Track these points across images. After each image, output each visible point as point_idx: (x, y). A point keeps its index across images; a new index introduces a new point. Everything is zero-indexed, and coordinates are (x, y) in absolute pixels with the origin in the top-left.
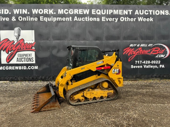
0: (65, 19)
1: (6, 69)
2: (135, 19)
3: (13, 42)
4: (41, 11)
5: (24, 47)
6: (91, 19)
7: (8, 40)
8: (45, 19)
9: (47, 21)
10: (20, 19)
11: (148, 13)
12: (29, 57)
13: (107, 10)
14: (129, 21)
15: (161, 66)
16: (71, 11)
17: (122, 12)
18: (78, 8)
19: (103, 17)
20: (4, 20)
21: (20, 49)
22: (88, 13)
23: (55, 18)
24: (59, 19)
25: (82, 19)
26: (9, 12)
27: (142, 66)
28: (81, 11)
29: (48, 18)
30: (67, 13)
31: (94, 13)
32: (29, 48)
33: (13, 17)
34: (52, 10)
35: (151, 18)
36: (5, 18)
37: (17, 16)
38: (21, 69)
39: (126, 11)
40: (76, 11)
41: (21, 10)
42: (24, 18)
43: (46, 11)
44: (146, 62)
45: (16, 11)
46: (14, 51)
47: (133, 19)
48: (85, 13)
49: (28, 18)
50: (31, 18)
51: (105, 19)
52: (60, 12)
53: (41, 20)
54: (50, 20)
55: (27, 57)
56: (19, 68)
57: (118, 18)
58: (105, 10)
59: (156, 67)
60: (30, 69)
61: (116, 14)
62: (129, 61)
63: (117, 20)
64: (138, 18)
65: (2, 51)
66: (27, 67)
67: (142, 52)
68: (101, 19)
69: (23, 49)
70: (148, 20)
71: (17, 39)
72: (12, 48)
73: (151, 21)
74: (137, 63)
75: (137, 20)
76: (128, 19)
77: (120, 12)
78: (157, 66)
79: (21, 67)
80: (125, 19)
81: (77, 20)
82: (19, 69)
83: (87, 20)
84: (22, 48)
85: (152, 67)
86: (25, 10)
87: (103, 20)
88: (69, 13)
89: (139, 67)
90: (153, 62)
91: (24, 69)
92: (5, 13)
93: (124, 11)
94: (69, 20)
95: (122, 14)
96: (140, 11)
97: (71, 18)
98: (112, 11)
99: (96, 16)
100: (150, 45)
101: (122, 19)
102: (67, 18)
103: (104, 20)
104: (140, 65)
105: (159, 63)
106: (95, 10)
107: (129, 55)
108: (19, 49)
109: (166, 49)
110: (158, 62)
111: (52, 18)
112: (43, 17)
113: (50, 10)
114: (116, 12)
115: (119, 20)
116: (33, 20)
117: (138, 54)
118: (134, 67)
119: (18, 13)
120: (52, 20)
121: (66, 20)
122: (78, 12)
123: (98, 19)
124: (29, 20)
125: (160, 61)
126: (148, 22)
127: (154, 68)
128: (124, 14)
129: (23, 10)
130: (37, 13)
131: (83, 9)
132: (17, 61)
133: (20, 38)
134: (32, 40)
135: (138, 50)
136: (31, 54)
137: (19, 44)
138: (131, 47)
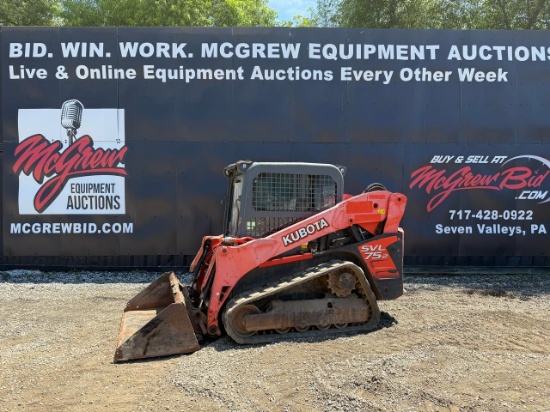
0: (222, 73)
1: (34, 231)
2: (448, 74)
3: (58, 144)
4: (147, 50)
5: (92, 162)
6: (306, 75)
7: (43, 139)
8: (161, 74)
9: (164, 80)
10: (82, 72)
11: (489, 57)
12: (107, 194)
13: (359, 47)
14: (429, 80)
15: (534, 228)
16: (242, 48)
17: (406, 52)
18: (265, 39)
19: (343, 69)
20: (31, 76)
21: (80, 168)
22: (295, 55)
23: (192, 71)
24: (204, 73)
25: (278, 75)
26: (48, 52)
27: (470, 228)
28: (274, 48)
29: (170, 71)
30: (231, 54)
31: (315, 54)
32: (107, 166)
33: (59, 68)
34: (183, 45)
35: (500, 70)
36: (34, 70)
37: (71, 63)
38: (80, 231)
39: (418, 49)
40: (259, 48)
41: (84, 45)
42: (92, 71)
43: (162, 49)
44: (484, 215)
45: (69, 50)
46: (59, 174)
47: (441, 75)
48: (286, 55)
49: (107, 69)
50: (116, 70)
51: (349, 73)
52: (208, 50)
53: (146, 77)
54: (176, 77)
55: (98, 195)
56: (75, 228)
57: (391, 73)
58: (351, 47)
59: (519, 230)
60: (109, 231)
61: (386, 57)
62: (429, 209)
63: (388, 77)
64: (460, 70)
65: (22, 173)
66: (99, 228)
67: (472, 183)
68: (337, 74)
69: (89, 168)
70: (490, 77)
71: (71, 135)
72: (53, 164)
73: (500, 80)
74: (456, 216)
75: (455, 76)
76: (427, 76)
77: (399, 52)
78: (522, 230)
79: (79, 225)
80: (414, 75)
81: (261, 78)
82: (75, 232)
83: (292, 79)
84: (84, 166)
85: (504, 230)
86: (98, 46)
87: (343, 78)
88: (235, 55)
89: (461, 230)
90: (507, 215)
91: (90, 231)
92: (36, 54)
93: (413, 49)
94: (234, 78)
95: (406, 58)
96: (465, 48)
97: (240, 71)
98: (373, 48)
99: (323, 64)
100: (497, 159)
101: (406, 74)
102: (228, 72)
103: (346, 76)
104: (464, 223)
105: (529, 218)
106: (319, 45)
107: (428, 190)
108: (75, 168)
110: (526, 216)
111: (182, 72)
112: (152, 67)
113: (174, 45)
114: (385, 52)
115: (396, 77)
117: (457, 187)
118: (447, 230)
119: (74, 54)
121: (225, 76)
122: (266, 52)
123: (329, 76)
124: (110, 77)
125: (531, 213)
126: (490, 83)
127: (511, 235)
128: (413, 58)
129: (93, 45)
130: (133, 54)
131: (280, 43)
132: (68, 206)
133: (80, 133)
134: (118, 141)
135: (459, 176)
136: (113, 185)
137: (76, 151)
138: (436, 165)
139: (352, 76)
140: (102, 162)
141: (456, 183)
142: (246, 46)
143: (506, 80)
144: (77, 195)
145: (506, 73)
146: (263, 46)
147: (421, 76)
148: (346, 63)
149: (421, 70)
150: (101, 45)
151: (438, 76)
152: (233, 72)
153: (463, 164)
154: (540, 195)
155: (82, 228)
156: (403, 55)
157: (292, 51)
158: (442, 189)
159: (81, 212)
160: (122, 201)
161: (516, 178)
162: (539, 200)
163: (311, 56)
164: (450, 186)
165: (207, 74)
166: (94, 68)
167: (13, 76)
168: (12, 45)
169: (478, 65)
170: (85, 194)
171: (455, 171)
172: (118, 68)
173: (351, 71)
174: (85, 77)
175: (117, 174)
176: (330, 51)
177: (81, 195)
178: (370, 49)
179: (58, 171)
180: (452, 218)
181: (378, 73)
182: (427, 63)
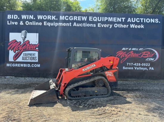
0: (65, 24)
1: (13, 66)
2: (127, 26)
3: (20, 42)
4: (45, 17)
5: (29, 47)
6: (88, 25)
7: (16, 41)
8: (49, 24)
9: (49, 26)
10: (27, 23)
11: (139, 21)
12: (33, 56)
13: (103, 18)
14: (122, 27)
15: (150, 68)
16: (71, 18)
17: (116, 19)
18: (77, 15)
19: (99, 24)
20: (13, 24)
21: (26, 49)
22: (85, 20)
23: (57, 23)
25: (81, 25)
26: (18, 17)
27: (133, 68)
28: (80, 18)
29: (51, 23)
30: (68, 19)
31: (91, 19)
32: (33, 49)
33: (21, 22)
34: (55, 16)
35: (142, 25)
36: (14, 22)
37: (24, 21)
38: (25, 66)
39: (119, 19)
40: (75, 17)
41: (28, 16)
42: (30, 23)
43: (49, 17)
44: (136, 64)
45: (24, 17)
46: (20, 50)
47: (126, 26)
48: (83, 20)
49: (34, 22)
50: (36, 23)
51: (100, 25)
52: (62, 18)
53: (45, 25)
54: (53, 25)
55: (31, 56)
56: (24, 65)
57: (112, 25)
58: (101, 18)
59: (146, 69)
60: (33, 66)
61: (110, 21)
62: (121, 63)
64: (131, 25)
66: (31, 65)
67: (133, 56)
68: (97, 25)
69: (28, 49)
70: (139, 27)
71: (24, 40)
72: (18, 48)
73: (142, 28)
74: (129, 65)
75: (129, 26)
76: (122, 26)
77: (114, 19)
79: (25, 64)
80: (118, 26)
81: (76, 26)
82: (24, 66)
83: (84, 26)
84: (27, 49)
85: (142, 69)
86: (32, 16)
87: (98, 26)
88: (69, 19)
89: (130, 68)
90: (143, 65)
91: (28, 66)
92: (15, 18)
94: (69, 25)
95: (116, 21)
96: (132, 19)
97: (70, 24)
99: (93, 22)
100: (140, 49)
101: (116, 26)
104: (131, 66)
105: (149, 65)
106: (92, 17)
107: (121, 57)
109: (155, 53)
110: (148, 65)
111: (54, 23)
112: (46, 22)
114: (110, 19)
115: (113, 26)
116: (38, 25)
117: (129, 56)
118: (126, 68)
119: (25, 18)
122: (77, 19)
123: (95, 25)
124: (35, 25)
125: (150, 64)
126: (139, 28)
127: (144, 70)
128: (118, 21)
129: (30, 16)
130: (41, 18)
131: (81, 16)
132: (23, 59)
133: (26, 40)
134: (37, 42)
136: (35, 54)
137: (25, 44)
138: (123, 51)
139: (101, 26)
140: (32, 48)
141: (129, 55)
142: (72, 17)
143: (143, 28)
144: (25, 56)
146: (77, 17)
147: (120, 26)
148: (99, 22)
149: (120, 24)
150: (33, 16)
151: (125, 26)
152: (68, 24)
153: (131, 50)
154: (152, 59)
155: (26, 65)
157: (84, 18)
158: (125, 57)
159: (26, 61)
160: (37, 58)
161: (146, 54)
162: (152, 61)
164: (127, 56)
165: (61, 24)
167: (8, 24)
168: (8, 15)
169: (136, 23)
170: (27, 56)
171: (129, 52)
174: (28, 24)
175: (36, 51)
176: (95, 19)
177: (26, 56)
178: (106, 18)
180: (128, 65)
181: (108, 25)
182: (122, 23)
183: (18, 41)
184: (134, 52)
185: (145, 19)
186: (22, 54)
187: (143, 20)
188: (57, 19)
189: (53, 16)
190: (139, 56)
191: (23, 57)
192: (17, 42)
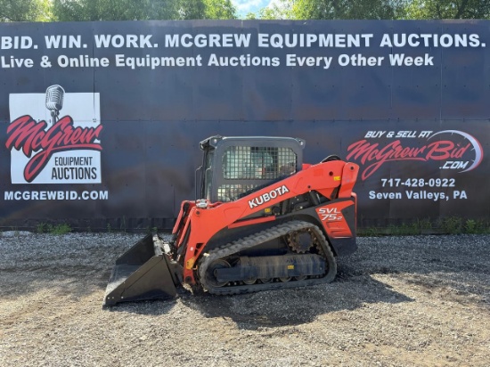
0: (183, 60)
1: (24, 198)
2: (380, 59)
3: (43, 124)
4: (118, 41)
5: (72, 139)
6: (256, 61)
7: (30, 119)
8: (130, 62)
9: (133, 68)
10: (63, 61)
11: (417, 44)
13: (302, 36)
14: (364, 64)
15: (456, 194)
16: (201, 39)
17: (343, 40)
18: (220, 30)
19: (289, 56)
20: (19, 65)
21: (62, 144)
22: (246, 44)
23: (157, 59)
24: (168, 61)
25: (231, 61)
26: (33, 44)
27: (400, 194)
28: (228, 38)
29: (138, 59)
30: (190, 44)
31: (264, 43)
32: (85, 142)
33: (43, 58)
34: (149, 37)
35: (427, 55)
36: (22, 60)
37: (53, 54)
38: (63, 198)
39: (355, 38)
40: (215, 38)
41: (65, 38)
42: (72, 60)
43: (131, 40)
44: (412, 183)
45: (52, 42)
46: (45, 149)
47: (375, 60)
48: (238, 45)
49: (84, 58)
50: (92, 59)
51: (294, 60)
52: (171, 41)
53: (118, 64)
54: (143, 64)
55: (78, 167)
56: (59, 195)
57: (331, 59)
58: (295, 36)
59: (442, 196)
60: (87, 198)
61: (326, 45)
62: (364, 178)
63: (328, 63)
64: (391, 56)
65: (13, 148)
66: (80, 195)
67: (402, 155)
68: (283, 61)
69: (70, 143)
70: (418, 61)
71: (54, 115)
72: (39, 140)
73: (426, 64)
74: (388, 183)
75: (387, 61)
76: (362, 61)
77: (338, 40)
78: (446, 196)
79: (62, 193)
80: (351, 61)
81: (217, 64)
82: (59, 198)
83: (244, 65)
84: (66, 142)
85: (430, 196)
86: (76, 39)
87: (288, 64)
88: (194, 45)
89: (391, 196)
90: (432, 182)
91: (72, 198)
92: (23, 47)
93: (350, 37)
94: (193, 64)
95: (344, 46)
96: (396, 36)
97: (199, 58)
98: (315, 37)
99: (270, 52)
100: (424, 134)
101: (344, 60)
103: (291, 62)
104: (394, 190)
105: (451, 185)
106: (267, 35)
107: (363, 161)
108: (58, 144)
109: (472, 146)
110: (449, 183)
111: (148, 60)
112: (123, 56)
114: (325, 40)
115: (335, 62)
116: (98, 65)
117: (388, 158)
118: (379, 196)
119: (56, 46)
120: (148, 65)
121: (185, 63)
122: (221, 42)
123: (276, 62)
124: (87, 65)
125: (454, 181)
126: (418, 67)
127: (436, 200)
128: (349, 45)
129: (72, 38)
130: (106, 45)
131: (233, 34)
132: (53, 176)
133: (62, 114)
134: (95, 121)
135: (391, 148)
136: (91, 158)
137: (58, 129)
138: (370, 140)
139: (297, 62)
140: (81, 139)
141: (387, 155)
142: (204, 36)
143: (432, 64)
144: (60, 167)
145: (431, 58)
146: (218, 37)
147: (356, 61)
148: (291, 51)
149: (357, 56)
150: (79, 37)
151: (372, 61)
152: (192, 59)
153: (394, 139)
154: (461, 165)
155: (65, 195)
156: (340, 43)
157: (244, 40)
158: (375, 161)
159: (64, 181)
160: (98, 172)
161: (441, 150)
162: (461, 169)
163: (261, 45)
164: (382, 157)
165: (170, 61)
166: (73, 58)
167: (4, 66)
168: (4, 38)
169: (407, 51)
171: (386, 145)
172: (94, 58)
173: (296, 58)
174: (66, 65)
175: (94, 149)
176: (277, 40)
177: (64, 167)
178: (312, 38)
179: (44, 146)
180: (384, 185)
181: (319, 59)
182: (362, 50)
183: (37, 118)
184: (404, 142)
185: (436, 36)
186: (52, 160)
187: (431, 40)
188: (156, 45)
189: (142, 37)
190: (418, 156)
191: (54, 169)
192: (33, 123)
